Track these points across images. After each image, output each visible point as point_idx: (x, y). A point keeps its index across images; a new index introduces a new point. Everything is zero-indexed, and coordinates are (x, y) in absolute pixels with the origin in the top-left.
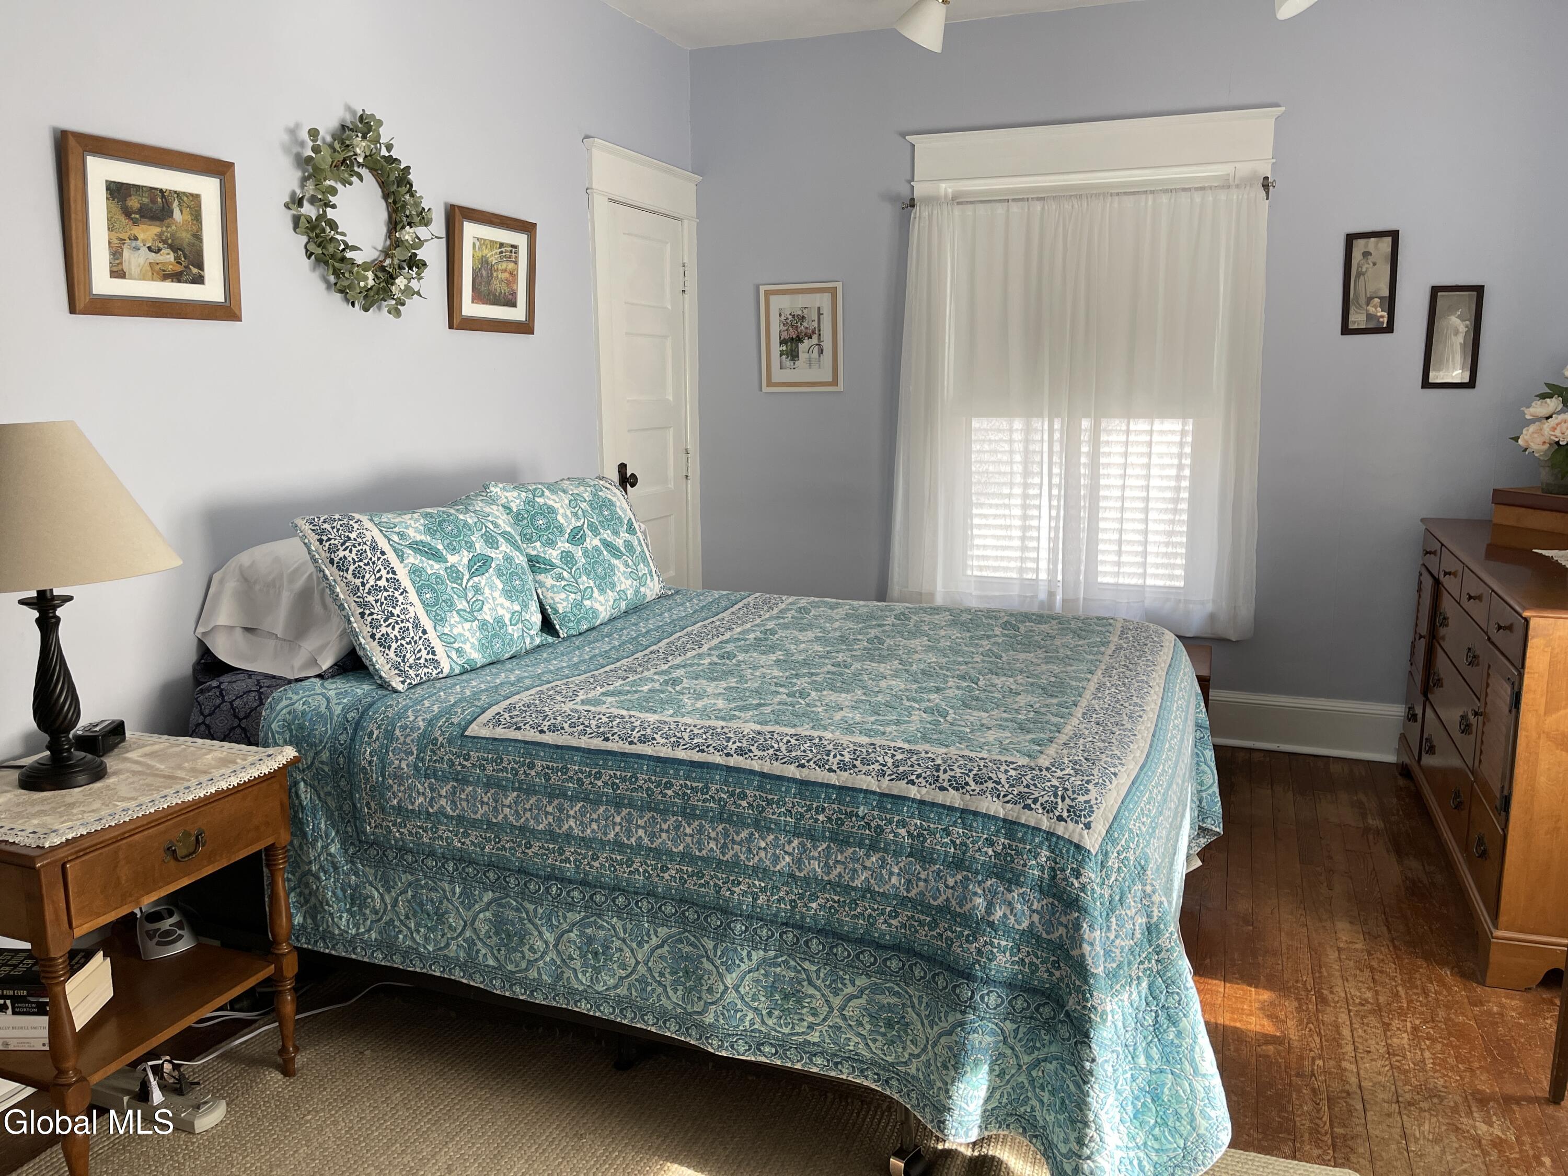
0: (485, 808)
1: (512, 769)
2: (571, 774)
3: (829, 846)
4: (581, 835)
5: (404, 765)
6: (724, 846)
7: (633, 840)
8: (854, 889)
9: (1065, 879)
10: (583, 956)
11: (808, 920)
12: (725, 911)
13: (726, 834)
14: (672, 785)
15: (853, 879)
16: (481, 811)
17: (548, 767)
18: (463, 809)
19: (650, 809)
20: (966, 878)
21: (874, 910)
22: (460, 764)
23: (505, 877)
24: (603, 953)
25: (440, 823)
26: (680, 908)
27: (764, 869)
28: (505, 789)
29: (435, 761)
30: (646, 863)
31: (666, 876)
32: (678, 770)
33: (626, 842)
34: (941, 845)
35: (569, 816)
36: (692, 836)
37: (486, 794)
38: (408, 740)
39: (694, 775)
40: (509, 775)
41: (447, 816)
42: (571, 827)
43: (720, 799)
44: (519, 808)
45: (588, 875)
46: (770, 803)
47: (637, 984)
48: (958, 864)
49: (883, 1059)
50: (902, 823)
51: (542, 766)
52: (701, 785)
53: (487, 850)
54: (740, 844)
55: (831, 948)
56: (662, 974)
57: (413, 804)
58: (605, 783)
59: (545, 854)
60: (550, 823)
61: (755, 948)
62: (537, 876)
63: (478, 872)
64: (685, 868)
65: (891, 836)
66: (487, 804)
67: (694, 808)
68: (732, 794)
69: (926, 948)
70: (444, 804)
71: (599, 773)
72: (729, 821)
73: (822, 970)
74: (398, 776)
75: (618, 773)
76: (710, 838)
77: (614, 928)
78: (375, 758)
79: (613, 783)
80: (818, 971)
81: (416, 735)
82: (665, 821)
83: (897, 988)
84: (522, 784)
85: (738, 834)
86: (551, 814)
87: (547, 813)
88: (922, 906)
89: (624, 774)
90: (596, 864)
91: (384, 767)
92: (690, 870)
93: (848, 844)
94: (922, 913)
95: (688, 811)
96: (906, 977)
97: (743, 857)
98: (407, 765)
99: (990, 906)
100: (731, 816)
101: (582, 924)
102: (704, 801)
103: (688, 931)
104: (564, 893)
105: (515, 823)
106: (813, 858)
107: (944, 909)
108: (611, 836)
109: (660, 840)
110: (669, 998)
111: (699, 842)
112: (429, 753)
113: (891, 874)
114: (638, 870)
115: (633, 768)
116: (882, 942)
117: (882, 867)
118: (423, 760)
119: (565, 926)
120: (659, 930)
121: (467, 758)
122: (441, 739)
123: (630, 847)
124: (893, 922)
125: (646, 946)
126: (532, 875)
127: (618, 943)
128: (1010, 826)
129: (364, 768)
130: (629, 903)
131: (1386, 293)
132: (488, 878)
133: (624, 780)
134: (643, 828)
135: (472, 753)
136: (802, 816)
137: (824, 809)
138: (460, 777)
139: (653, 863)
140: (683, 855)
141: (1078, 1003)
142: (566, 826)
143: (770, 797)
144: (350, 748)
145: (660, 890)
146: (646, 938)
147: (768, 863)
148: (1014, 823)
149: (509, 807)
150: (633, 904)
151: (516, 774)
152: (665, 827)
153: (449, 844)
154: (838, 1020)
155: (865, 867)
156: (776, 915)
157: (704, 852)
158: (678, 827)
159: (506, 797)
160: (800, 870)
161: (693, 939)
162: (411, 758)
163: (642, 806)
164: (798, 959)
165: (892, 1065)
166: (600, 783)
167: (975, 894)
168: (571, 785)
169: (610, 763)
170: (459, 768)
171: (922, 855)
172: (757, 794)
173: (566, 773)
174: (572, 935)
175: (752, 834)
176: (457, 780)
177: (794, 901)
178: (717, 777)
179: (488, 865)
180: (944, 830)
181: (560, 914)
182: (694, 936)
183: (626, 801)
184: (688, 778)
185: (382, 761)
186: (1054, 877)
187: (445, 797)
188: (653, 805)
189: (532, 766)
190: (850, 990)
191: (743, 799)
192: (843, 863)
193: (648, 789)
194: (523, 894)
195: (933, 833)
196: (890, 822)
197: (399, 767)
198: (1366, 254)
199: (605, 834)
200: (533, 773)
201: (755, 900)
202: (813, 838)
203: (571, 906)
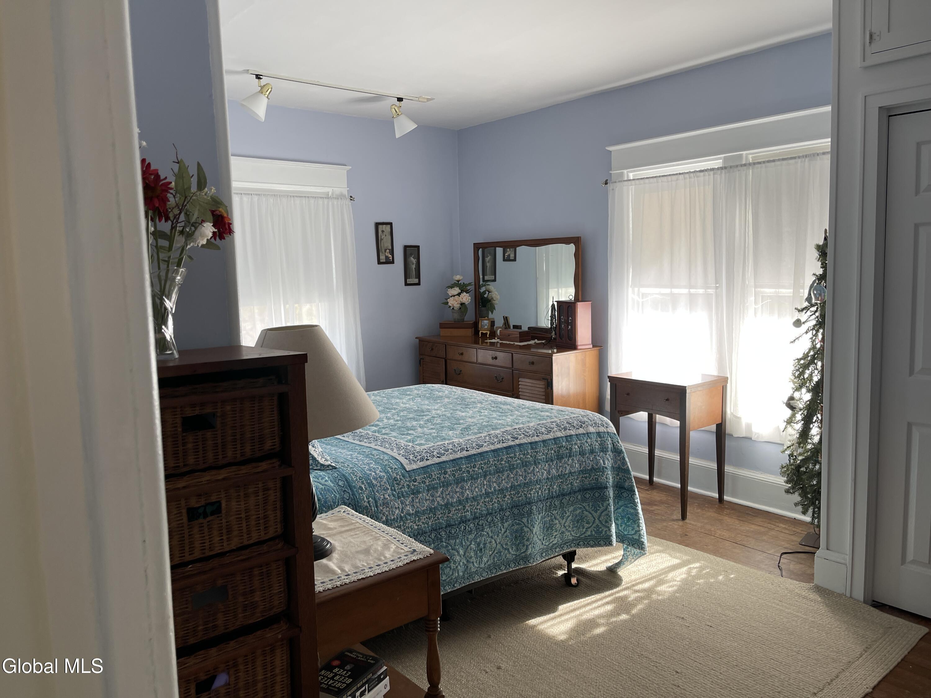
1: (437, 478)
2: (463, 470)
3: (557, 462)
4: (472, 496)
5: (387, 496)
6: (525, 476)
7: (492, 489)
8: (566, 474)
9: (616, 445)
10: (476, 554)
11: (554, 493)
12: (529, 503)
13: (525, 471)
14: (503, 459)
15: (565, 471)
16: (426, 505)
17: (453, 471)
18: (418, 507)
19: (497, 472)
20: (595, 456)
21: (572, 480)
22: (413, 485)
23: (440, 533)
24: (484, 548)
25: (407, 519)
26: (512, 510)
27: (540, 480)
28: (437, 488)
30: (498, 498)
31: (506, 499)
32: (503, 452)
33: (490, 491)
34: (587, 448)
35: (466, 490)
36: (513, 478)
37: (427, 495)
38: (382, 483)
39: (509, 452)
40: (437, 481)
41: (410, 515)
42: (468, 494)
43: (521, 458)
44: (444, 495)
45: (476, 514)
46: (537, 452)
47: (497, 555)
48: (592, 452)
49: (576, 537)
50: (576, 444)
51: (450, 471)
52: (513, 455)
53: (430, 524)
54: (531, 473)
55: (561, 501)
56: (506, 544)
57: (394, 515)
58: (478, 468)
59: (457, 513)
60: (458, 497)
61: (539, 514)
62: (455, 525)
63: (426, 537)
64: (512, 493)
65: (574, 450)
66: (429, 499)
67: (513, 465)
68: (524, 455)
69: (589, 486)
70: (409, 509)
71: (475, 465)
72: (526, 466)
73: (559, 511)
74: (386, 504)
75: (482, 462)
76: (520, 475)
77: (488, 533)
78: (370, 499)
79: (482, 467)
80: (557, 513)
81: (385, 479)
82: (503, 475)
83: (580, 506)
84: (444, 483)
85: (529, 469)
86: (458, 492)
87: (456, 492)
88: (585, 471)
89: (484, 461)
90: (478, 507)
91: (376, 502)
92: (514, 492)
93: (563, 458)
94: (585, 474)
95: (511, 467)
96: (584, 500)
97: (532, 478)
98: (389, 496)
99: (604, 461)
100: (526, 463)
101: (475, 538)
102: (516, 461)
103: (516, 519)
104: (467, 527)
105: (443, 504)
106: (553, 468)
107: (593, 469)
108: (484, 491)
109: (502, 485)
110: (510, 553)
111: (516, 479)
112: (396, 486)
113: (576, 464)
114: (495, 502)
115: (487, 458)
116: (576, 490)
117: (573, 462)
118: (395, 490)
119: (468, 543)
120: (505, 525)
121: (415, 481)
122: (398, 477)
123: (492, 493)
124: (578, 481)
125: (500, 535)
126: (453, 525)
127: (489, 540)
128: (599, 434)
130: (493, 519)
131: (390, 248)
133: (485, 464)
134: (495, 482)
135: (417, 478)
136: (547, 454)
137: (552, 449)
138: (415, 491)
139: (500, 496)
140: (511, 487)
141: (630, 482)
142: (466, 495)
143: (536, 450)
145: (504, 507)
146: (500, 531)
147: (540, 476)
149: (439, 497)
151: (440, 479)
152: (503, 478)
154: (563, 529)
155: (568, 465)
156: (544, 497)
157: (519, 482)
158: (508, 476)
159: (437, 492)
160: (549, 475)
161: (518, 522)
163: (494, 472)
164: (551, 511)
165: (579, 537)
166: (476, 469)
167: (599, 460)
168: (465, 475)
169: (477, 459)
170: (413, 487)
171: (582, 453)
172: (532, 451)
173: (461, 470)
174: (472, 545)
175: (534, 467)
176: (413, 494)
177: (549, 488)
178: (517, 450)
179: (431, 531)
180: (586, 441)
181: (466, 538)
182: (519, 520)
183: (488, 473)
184: (508, 454)
186: (614, 445)
188: (498, 470)
190: (568, 514)
191: (528, 455)
192: (561, 466)
193: (495, 464)
194: (450, 536)
195: (584, 444)
196: (572, 445)
198: (383, 231)
199: (481, 491)
200: (447, 476)
201: (538, 493)
202: (552, 461)
203: (470, 532)
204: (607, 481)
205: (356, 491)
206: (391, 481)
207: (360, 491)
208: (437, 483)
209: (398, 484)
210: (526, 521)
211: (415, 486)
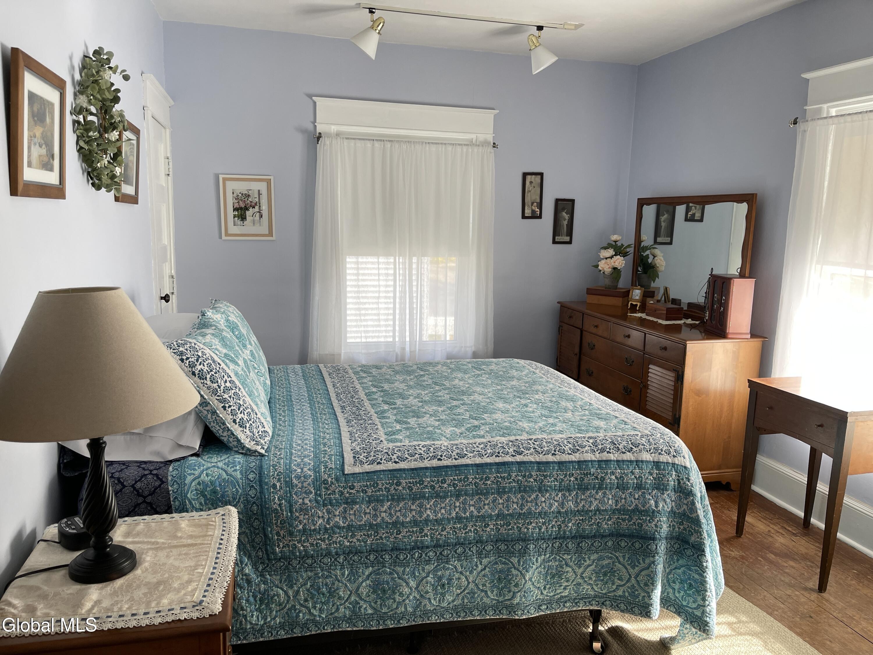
0: (368, 516)
1: (386, 488)
2: (426, 484)
3: (577, 493)
4: (435, 518)
5: (307, 501)
6: (522, 505)
7: (468, 514)
8: (591, 511)
9: (684, 483)
10: (435, 589)
11: (567, 533)
12: (524, 540)
13: (523, 498)
14: (489, 478)
15: (590, 507)
16: (365, 519)
17: (410, 483)
18: (352, 520)
19: (478, 494)
20: (644, 493)
21: (600, 519)
22: (348, 492)
23: (382, 556)
24: (448, 584)
25: (334, 533)
26: (496, 545)
27: (545, 513)
28: (382, 501)
29: (329, 494)
30: (476, 526)
31: (488, 529)
32: (491, 469)
33: (463, 516)
34: (631, 480)
35: (426, 509)
36: (503, 504)
37: (368, 507)
38: (305, 484)
39: (501, 470)
40: (384, 493)
41: (339, 527)
42: (428, 515)
43: (518, 480)
44: (392, 511)
45: (439, 541)
46: (545, 477)
47: (468, 595)
48: (639, 487)
49: (601, 593)
50: (613, 473)
51: (406, 482)
52: (506, 475)
53: (369, 542)
54: (531, 502)
55: (579, 544)
56: (484, 585)
57: (314, 525)
58: (449, 485)
59: (410, 535)
60: (413, 516)
61: (540, 555)
62: (406, 549)
63: (362, 558)
64: (499, 522)
65: (609, 481)
66: (369, 513)
67: (504, 488)
68: (524, 476)
69: (627, 531)
70: (338, 520)
71: (444, 480)
72: (525, 491)
73: (574, 557)
74: (304, 510)
75: (456, 477)
76: (513, 502)
77: (455, 567)
78: (283, 501)
79: (454, 484)
80: (571, 559)
81: (310, 480)
82: (487, 499)
83: (610, 555)
84: (394, 496)
85: (530, 497)
86: (414, 510)
87: (411, 510)
88: (624, 511)
89: (459, 477)
90: (444, 533)
91: (291, 506)
92: (502, 522)
93: (588, 489)
94: (624, 514)
95: (501, 490)
96: (617, 547)
97: (533, 509)
98: (310, 501)
99: (656, 503)
100: (525, 488)
101: (435, 570)
102: (509, 483)
103: (501, 557)
104: (424, 555)
105: (389, 521)
106: (570, 500)
107: (636, 510)
108: (454, 514)
109: (484, 510)
110: (488, 597)
111: (507, 507)
112: (323, 490)
113: (609, 499)
114: (471, 530)
115: (464, 473)
116: (605, 534)
117: (604, 497)
118: (320, 495)
119: (424, 575)
120: (483, 561)
121: (352, 487)
122: (330, 480)
123: (467, 518)
124: (609, 523)
125: (475, 572)
126: (402, 550)
127: (457, 575)
128: (657, 464)
129: (276, 509)
130: (465, 551)
131: (538, 201)
132: (369, 559)
133: (460, 480)
134: (473, 505)
135: (355, 484)
136: (562, 480)
137: (573, 475)
138: (349, 501)
139: (480, 524)
140: (498, 516)
141: (698, 538)
142: (425, 515)
143: (545, 474)
144: (261, 498)
145: (484, 538)
146: (475, 567)
147: (547, 508)
148: (658, 462)
149: (385, 512)
150: (467, 550)
151: (389, 491)
152: (487, 502)
153: (341, 545)
154: (580, 580)
155: (596, 499)
156: (551, 535)
157: (511, 511)
158: (494, 501)
159: (382, 506)
160: (563, 508)
161: (504, 560)
162: (311, 496)
163: (473, 493)
164: (561, 555)
165: (605, 594)
166: (445, 485)
167: (649, 499)
168: (427, 490)
169: (449, 473)
170: (347, 495)
171: (622, 487)
172: (538, 473)
173: (422, 484)
174: (429, 578)
175: (538, 495)
176: (347, 503)
177: (560, 525)
178: (514, 469)
179: (370, 551)
180: (631, 472)
181: (421, 568)
182: (505, 558)
183: (463, 493)
184: (498, 472)
185: (289, 502)
186: (679, 483)
187: (339, 515)
188: (479, 491)
189: (398, 484)
190: (588, 562)
191: (531, 478)
192: (584, 499)
193: (476, 483)
194: (395, 562)
195: (627, 475)
196: (607, 474)
197: (304, 503)
198: (531, 182)
199: (450, 514)
200: (400, 488)
201: (540, 530)
202: (569, 490)
203: (428, 562)
204: (656, 531)
205: (267, 489)
206: (318, 483)
207: (272, 490)
208: (383, 495)
209: (327, 489)
210: (516, 561)
211: (351, 493)
